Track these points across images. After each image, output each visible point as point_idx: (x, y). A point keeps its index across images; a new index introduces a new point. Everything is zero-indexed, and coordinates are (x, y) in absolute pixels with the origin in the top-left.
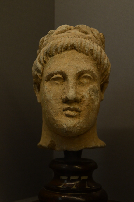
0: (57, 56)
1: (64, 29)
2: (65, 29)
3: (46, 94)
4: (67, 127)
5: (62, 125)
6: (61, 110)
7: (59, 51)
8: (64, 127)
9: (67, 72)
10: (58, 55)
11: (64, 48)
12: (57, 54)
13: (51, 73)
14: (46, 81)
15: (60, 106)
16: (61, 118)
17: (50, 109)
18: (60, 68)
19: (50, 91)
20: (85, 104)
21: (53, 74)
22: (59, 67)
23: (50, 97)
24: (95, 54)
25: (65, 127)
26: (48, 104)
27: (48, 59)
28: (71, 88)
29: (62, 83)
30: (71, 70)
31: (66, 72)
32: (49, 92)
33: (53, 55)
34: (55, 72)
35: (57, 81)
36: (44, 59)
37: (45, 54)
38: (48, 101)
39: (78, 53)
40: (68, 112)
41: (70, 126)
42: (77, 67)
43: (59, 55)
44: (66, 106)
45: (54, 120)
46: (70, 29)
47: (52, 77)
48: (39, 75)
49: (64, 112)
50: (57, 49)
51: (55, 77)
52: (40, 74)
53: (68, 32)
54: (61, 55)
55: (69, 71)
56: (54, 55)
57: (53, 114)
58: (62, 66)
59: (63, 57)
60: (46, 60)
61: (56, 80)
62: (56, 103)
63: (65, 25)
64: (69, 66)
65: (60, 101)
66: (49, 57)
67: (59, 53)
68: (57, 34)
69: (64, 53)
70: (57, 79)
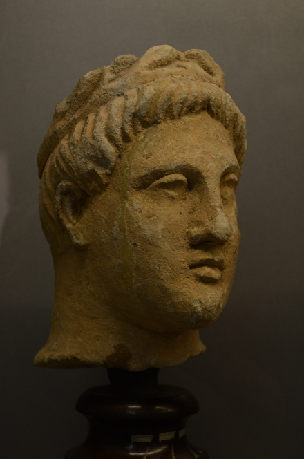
0: (166, 126)
1: (167, 57)
2: (171, 56)
3: (140, 224)
4: (205, 309)
5: (191, 305)
6: (186, 265)
7: (175, 112)
8: (195, 308)
9: (202, 168)
10: (170, 123)
11: (187, 107)
12: (168, 121)
13: (157, 168)
14: (134, 188)
15: (184, 256)
16: (186, 286)
17: (156, 264)
18: (183, 158)
19: (154, 215)
20: (230, 250)
21: (164, 172)
22: (181, 155)
23: (156, 232)
24: (239, 127)
25: (200, 309)
26: (148, 251)
27: (136, 133)
28: (218, 209)
29: (182, 195)
30: (210, 164)
31: (200, 169)
32: (152, 219)
33: (156, 122)
34: (169, 168)
35: (173, 190)
36: (127, 131)
37: (130, 118)
38: (149, 243)
39: (214, 120)
40: (206, 271)
41: (211, 306)
42: (222, 158)
43: (175, 122)
44: (200, 255)
45: (164, 291)
46: (178, 58)
47: (158, 178)
48: (100, 171)
49: (195, 271)
50: (170, 107)
51: (170, 180)
52: (106, 168)
53: (179, 66)
54: (179, 124)
55: (206, 165)
56: (158, 123)
57: (164, 275)
58: (187, 153)
59: (185, 130)
60: (131, 135)
61: (168, 189)
62: (174, 248)
63: (168, 48)
64: (204, 152)
65: (184, 242)
66: (140, 128)
67: (172, 118)
68: (150, 67)
69: (187, 119)
70: (174, 185)
